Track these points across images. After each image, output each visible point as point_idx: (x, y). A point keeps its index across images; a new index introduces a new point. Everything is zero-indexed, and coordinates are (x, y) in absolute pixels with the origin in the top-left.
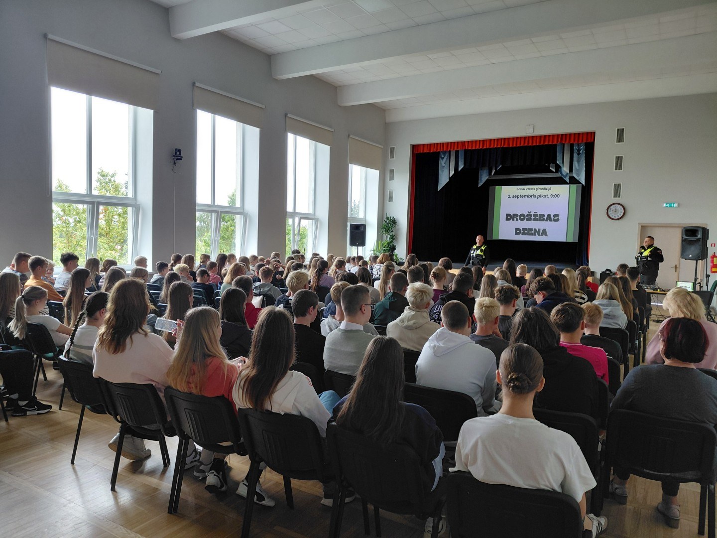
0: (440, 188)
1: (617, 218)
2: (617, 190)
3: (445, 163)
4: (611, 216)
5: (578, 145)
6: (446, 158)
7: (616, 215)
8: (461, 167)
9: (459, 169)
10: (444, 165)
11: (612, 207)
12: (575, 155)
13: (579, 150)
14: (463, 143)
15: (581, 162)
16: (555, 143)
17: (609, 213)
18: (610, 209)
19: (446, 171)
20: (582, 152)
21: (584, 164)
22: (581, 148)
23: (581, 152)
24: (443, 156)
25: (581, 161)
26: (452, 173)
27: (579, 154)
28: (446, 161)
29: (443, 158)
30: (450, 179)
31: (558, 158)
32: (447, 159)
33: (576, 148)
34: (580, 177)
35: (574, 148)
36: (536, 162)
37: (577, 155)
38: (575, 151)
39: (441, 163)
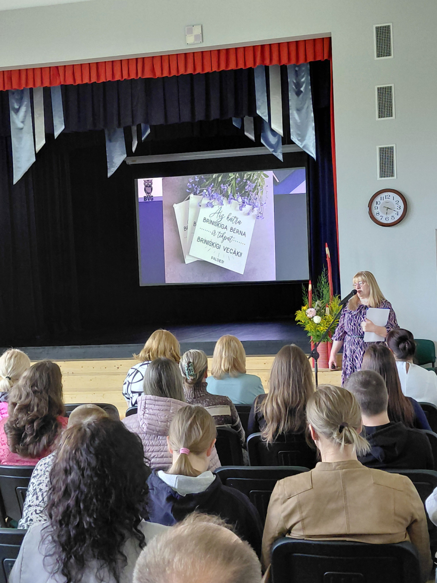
0: (17, 177)
1: (390, 221)
2: (387, 160)
3: (23, 122)
4: (378, 218)
5: (297, 74)
6: (23, 109)
7: (390, 216)
8: (59, 129)
9: (56, 134)
10: (20, 125)
11: (378, 199)
12: (292, 96)
13: (298, 85)
14: (55, 70)
15: (304, 111)
16: (250, 64)
17: (375, 212)
18: (374, 204)
19: (27, 138)
20: (306, 88)
21: (312, 115)
22: (303, 80)
23: (302, 89)
24: (16, 107)
25: (306, 107)
26: (41, 142)
27: (298, 93)
28: (25, 116)
29: (17, 111)
30: (37, 155)
31: (258, 103)
32: (26, 112)
33: (291, 80)
34: (304, 143)
35: (289, 80)
36: (215, 114)
37: (295, 96)
38: (292, 87)
39: (14, 123)
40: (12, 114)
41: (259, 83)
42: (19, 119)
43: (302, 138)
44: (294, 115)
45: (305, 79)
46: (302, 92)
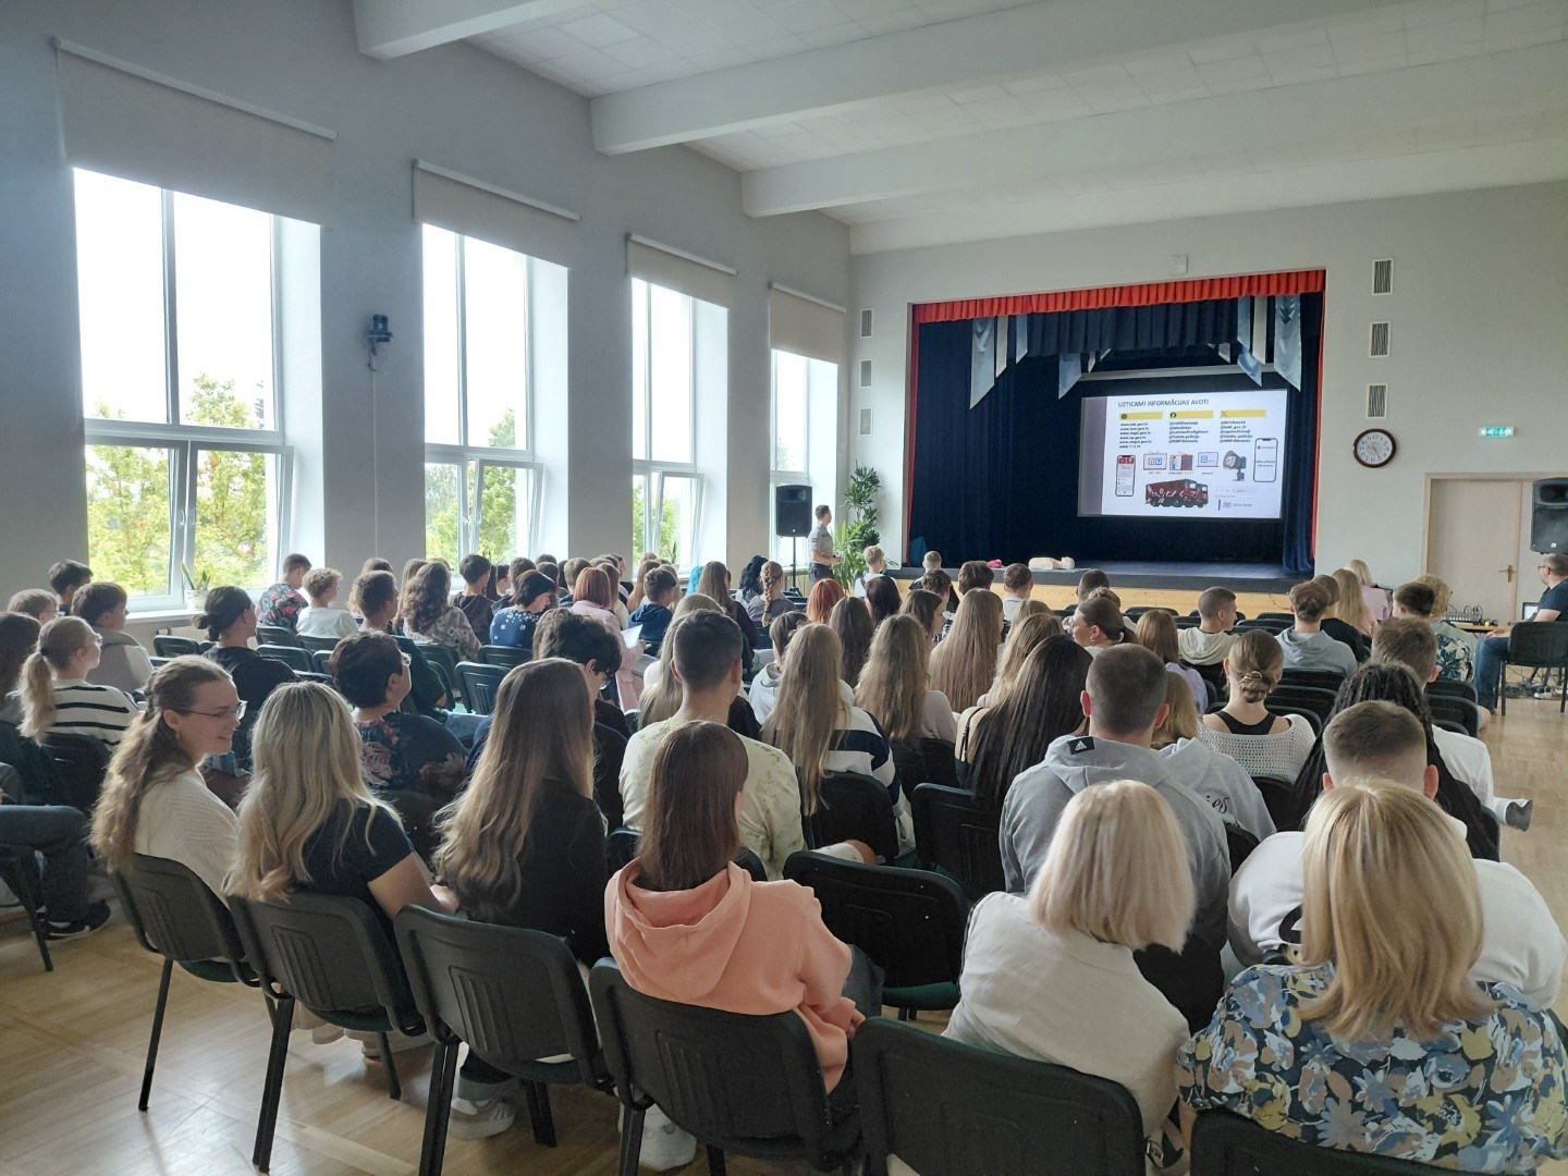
0: (974, 401)
1: (1376, 462)
2: (1377, 398)
3: (985, 346)
4: (1363, 458)
5: (1286, 300)
6: (986, 333)
7: (1376, 457)
8: (1021, 352)
9: (1018, 360)
10: (982, 349)
11: (1365, 439)
12: (1278, 323)
13: (1286, 312)
14: (1027, 299)
15: (1291, 340)
16: (1235, 294)
17: (1360, 452)
18: (1360, 444)
19: (988, 364)
20: (1294, 315)
21: (1300, 345)
22: (1293, 306)
23: (1290, 316)
24: (980, 330)
25: (1293, 335)
26: (1002, 367)
27: (1286, 320)
28: (987, 340)
29: (980, 335)
30: (997, 380)
31: (1240, 330)
32: (989, 336)
34: (1289, 373)
35: (1276, 306)
36: (1190, 341)
37: (1282, 322)
38: (1279, 314)
39: (976, 347)
40: (975, 336)
41: (1242, 309)
42: (981, 344)
43: (1286, 366)
44: (1279, 344)
45: (1295, 306)
46: (1290, 319)
